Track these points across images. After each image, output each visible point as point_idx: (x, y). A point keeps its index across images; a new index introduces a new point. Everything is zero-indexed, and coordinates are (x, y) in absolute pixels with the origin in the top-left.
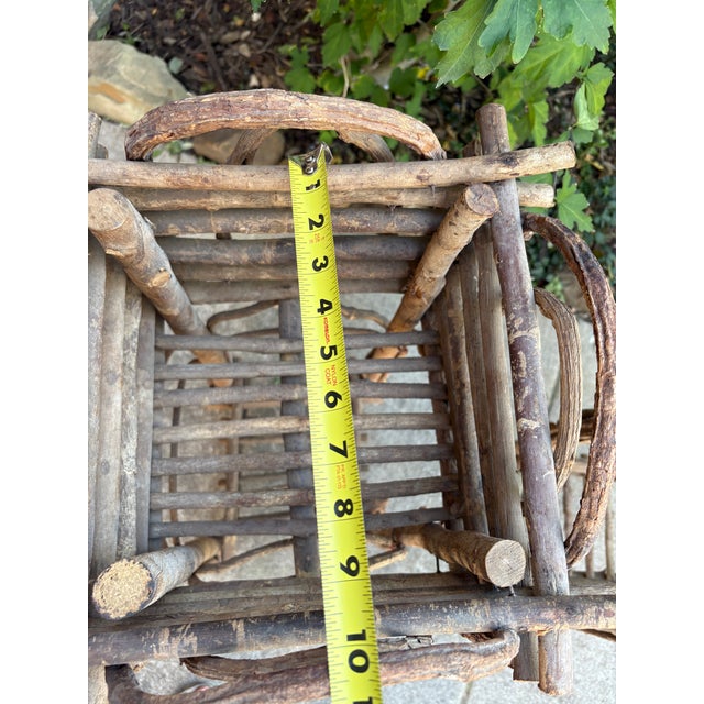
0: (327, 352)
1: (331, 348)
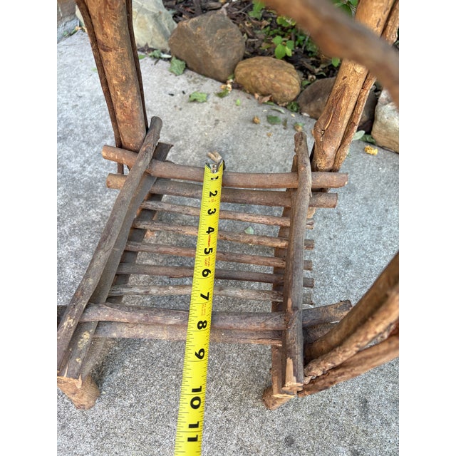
0: (207, 251)
1: (210, 249)
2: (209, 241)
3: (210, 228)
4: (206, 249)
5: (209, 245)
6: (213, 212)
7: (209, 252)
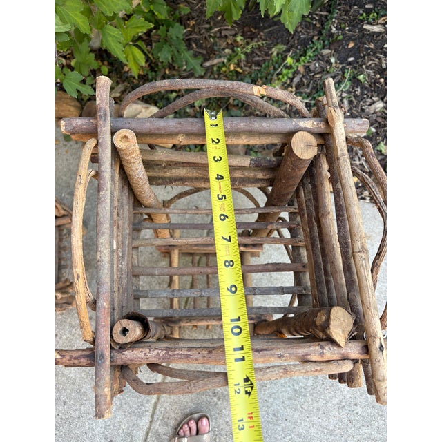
2: (220, 187)
3: (218, 175)
4: (218, 195)
5: (221, 192)
6: (218, 160)
7: (222, 198)
